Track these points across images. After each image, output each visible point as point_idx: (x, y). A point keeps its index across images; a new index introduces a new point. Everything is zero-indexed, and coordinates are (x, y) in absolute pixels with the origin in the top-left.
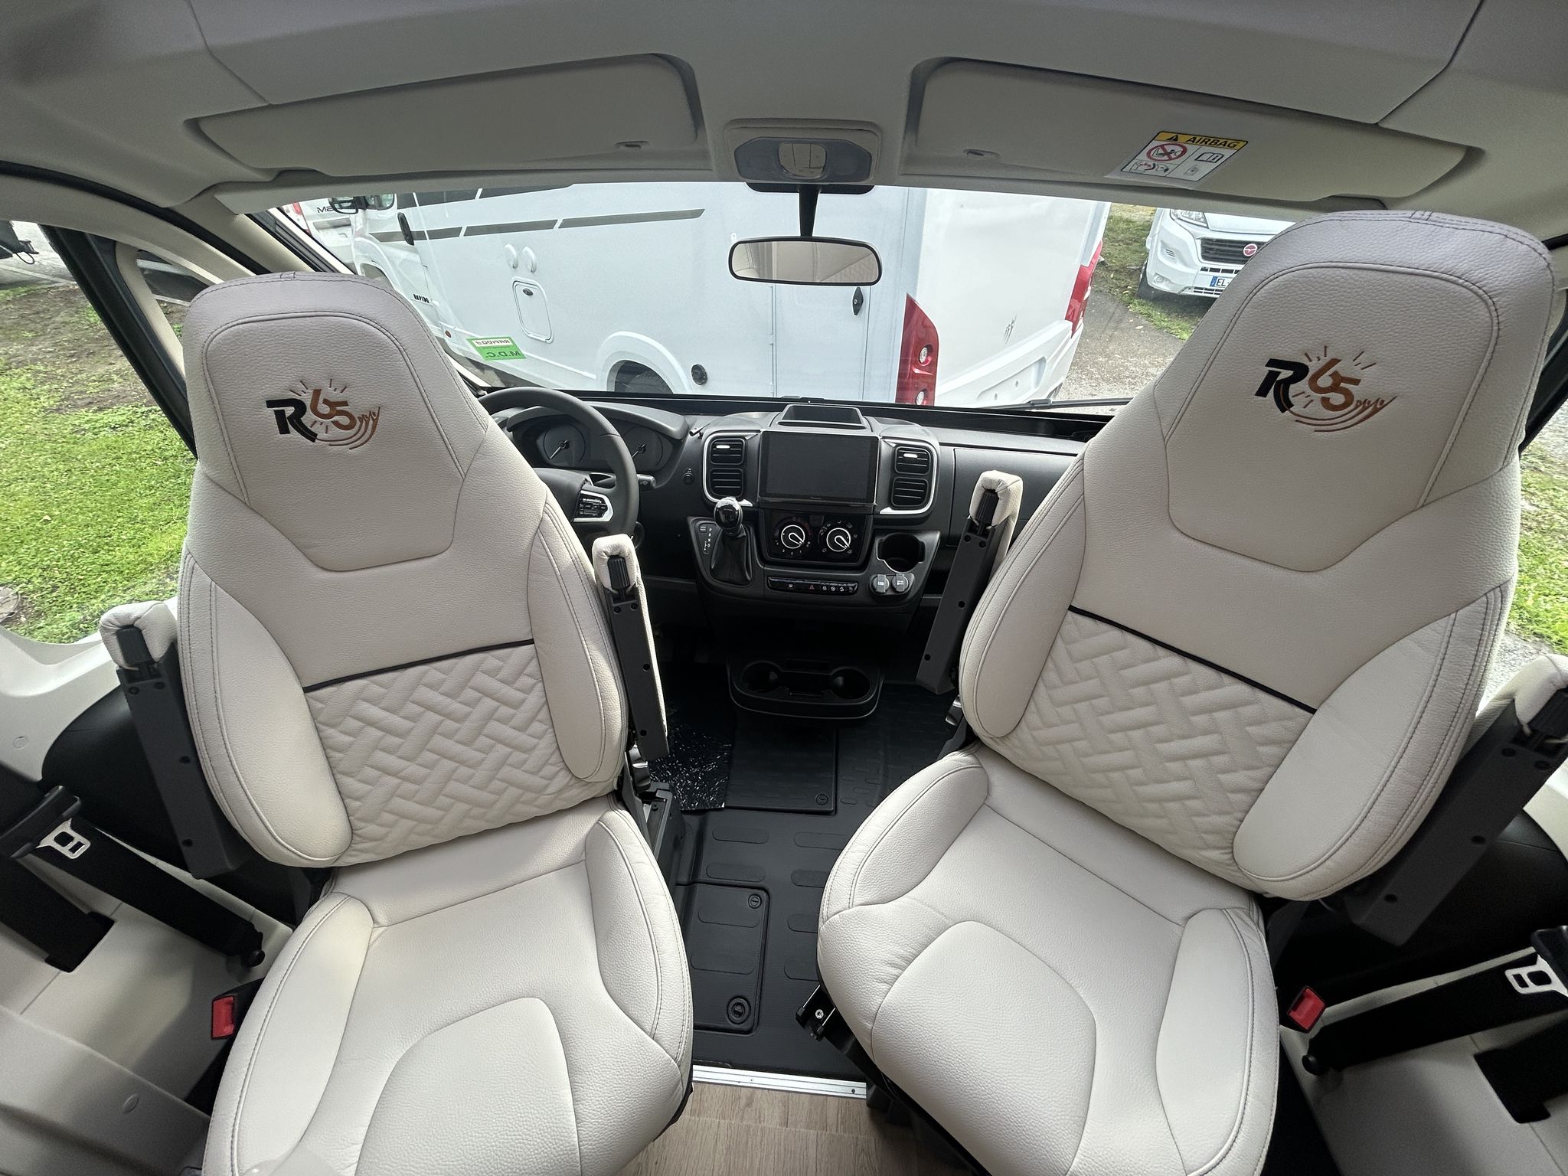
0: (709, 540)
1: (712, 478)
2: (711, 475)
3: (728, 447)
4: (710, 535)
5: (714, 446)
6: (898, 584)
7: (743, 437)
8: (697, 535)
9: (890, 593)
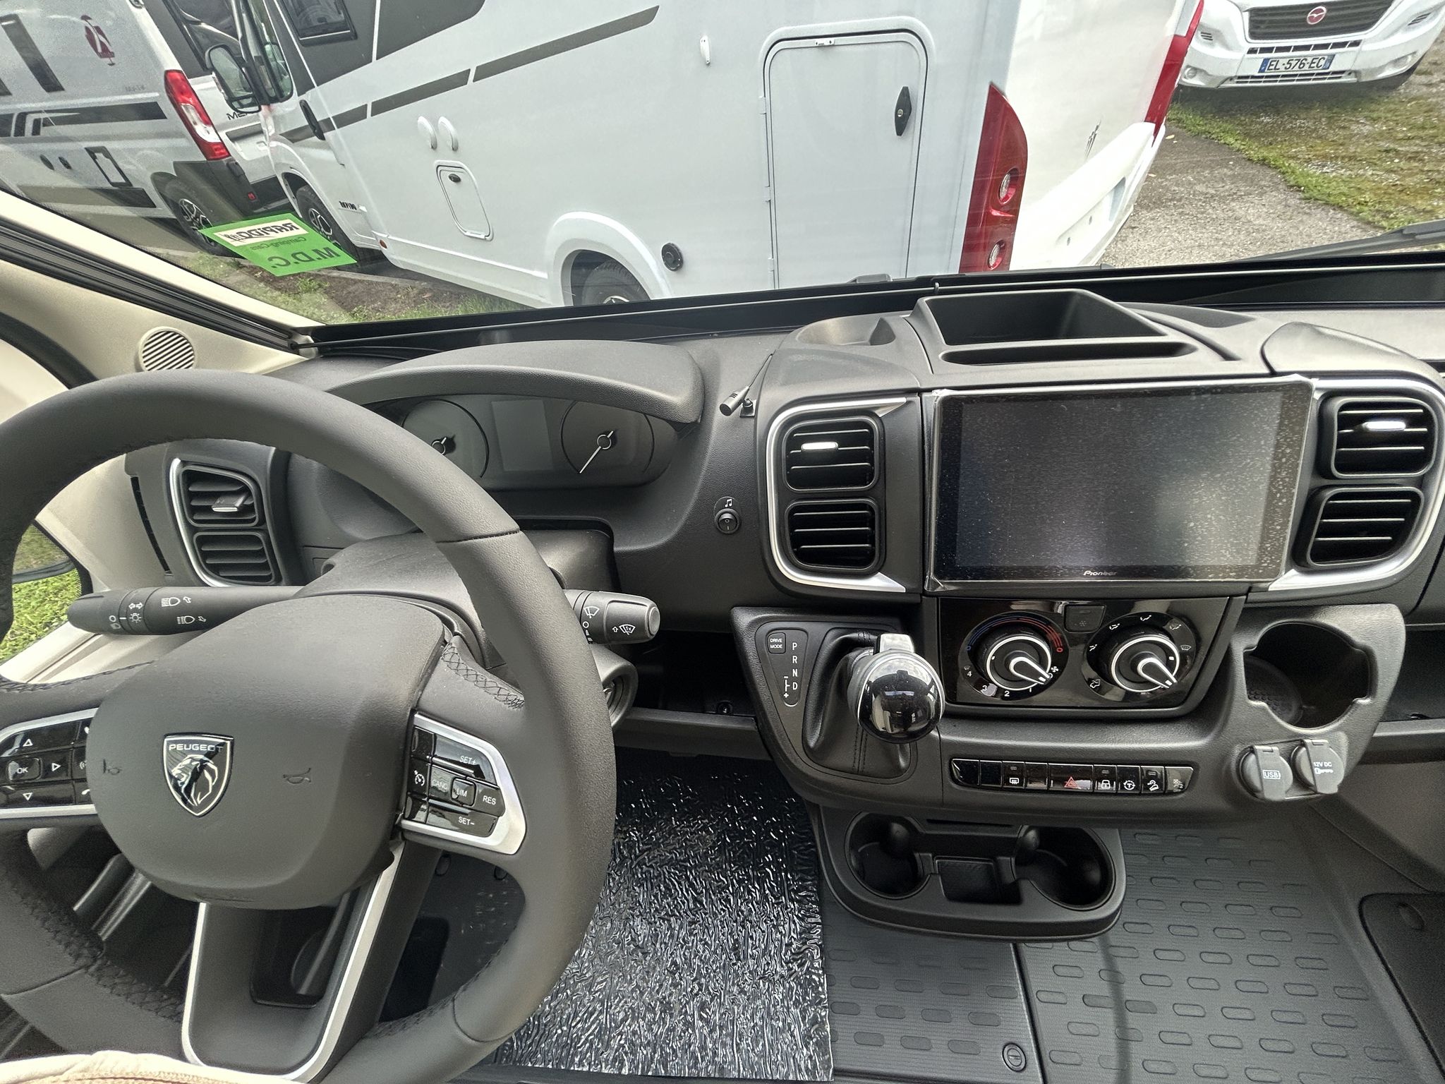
0: (795, 673)
1: (792, 529)
2: (792, 521)
3: (832, 445)
4: (795, 660)
5: (794, 442)
6: (1318, 772)
7: (868, 412)
8: (761, 657)
9: (1296, 795)
